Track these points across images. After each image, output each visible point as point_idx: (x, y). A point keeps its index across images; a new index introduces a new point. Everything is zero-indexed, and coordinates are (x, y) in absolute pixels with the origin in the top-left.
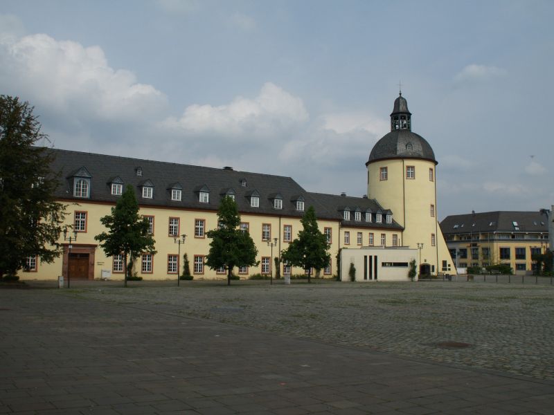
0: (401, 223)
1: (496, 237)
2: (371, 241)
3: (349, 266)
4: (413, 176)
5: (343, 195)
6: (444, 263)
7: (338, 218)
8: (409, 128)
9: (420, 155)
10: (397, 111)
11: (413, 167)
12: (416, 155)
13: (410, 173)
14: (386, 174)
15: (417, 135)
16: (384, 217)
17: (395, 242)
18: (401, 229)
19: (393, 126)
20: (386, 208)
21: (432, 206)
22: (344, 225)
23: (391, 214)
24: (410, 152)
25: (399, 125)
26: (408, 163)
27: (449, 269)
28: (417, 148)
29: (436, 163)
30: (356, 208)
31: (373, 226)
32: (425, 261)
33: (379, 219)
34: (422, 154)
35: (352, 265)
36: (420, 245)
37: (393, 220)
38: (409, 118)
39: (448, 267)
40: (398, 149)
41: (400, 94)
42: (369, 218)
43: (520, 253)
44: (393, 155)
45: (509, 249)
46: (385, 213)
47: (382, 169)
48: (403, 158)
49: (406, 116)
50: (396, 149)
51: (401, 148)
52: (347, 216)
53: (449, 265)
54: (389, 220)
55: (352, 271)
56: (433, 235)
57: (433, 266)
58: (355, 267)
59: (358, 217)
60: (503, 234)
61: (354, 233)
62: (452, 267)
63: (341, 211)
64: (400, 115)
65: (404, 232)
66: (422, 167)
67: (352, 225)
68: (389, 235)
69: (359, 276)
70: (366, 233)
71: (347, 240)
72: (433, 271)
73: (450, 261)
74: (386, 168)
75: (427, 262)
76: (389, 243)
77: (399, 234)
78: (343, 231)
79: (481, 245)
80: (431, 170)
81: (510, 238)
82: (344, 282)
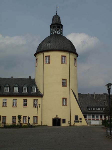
2: (15, 104)
4: (49, 62)
5: (12, 77)
6: (76, 117)
9: (54, 48)
18: (41, 96)
23: (36, 87)
24: (49, 47)
26: (46, 54)
27: (81, 122)
28: (53, 45)
32: (57, 116)
38: (62, 28)
39: (79, 120)
40: (42, 46)
41: (56, 13)
46: (31, 86)
47: (36, 60)
51: (44, 46)
53: (81, 119)
56: (64, 99)
57: (64, 120)
62: (83, 120)
65: (43, 98)
73: (81, 115)
77: (39, 99)
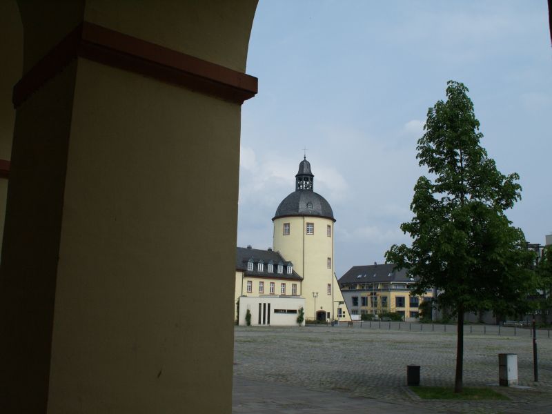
0: (300, 274)
1: (393, 287)
2: (272, 290)
3: (245, 313)
4: (312, 232)
5: (249, 248)
6: (340, 310)
7: (242, 268)
8: (312, 188)
9: (319, 213)
10: (301, 173)
11: (312, 224)
12: (315, 214)
13: (310, 229)
14: (289, 229)
15: (318, 194)
16: (285, 268)
17: (294, 291)
18: (300, 279)
19: (298, 185)
20: (287, 260)
21: (329, 259)
22: (247, 275)
23: (292, 265)
24: (310, 210)
25: (303, 185)
26: (308, 220)
27: (344, 316)
28: (317, 207)
29: (334, 221)
30: (259, 260)
31: (275, 276)
32: (321, 308)
33: (280, 270)
34: (321, 212)
35: (248, 311)
36: (315, 294)
37: (293, 271)
38: (312, 180)
39: (342, 314)
40: (300, 207)
41: (305, 157)
42: (271, 269)
43: (414, 302)
44: (296, 213)
45: (404, 298)
46: (286, 265)
47: (285, 225)
48: (303, 215)
49: (309, 177)
50: (298, 208)
51: (302, 207)
52: (250, 267)
53: (344, 312)
54: (289, 271)
55: (248, 317)
56: (329, 285)
57: (329, 313)
58: (251, 313)
59: (261, 267)
60: (399, 284)
61: (256, 282)
62: (347, 314)
63: (245, 262)
64: (304, 175)
65: (304, 282)
66: (321, 224)
67: (255, 275)
68: (289, 284)
69: (254, 321)
70: (267, 282)
71: (250, 289)
72: (329, 317)
73: (344, 309)
74: (289, 224)
75: (323, 309)
76: (289, 292)
77: (298, 283)
78: (246, 280)
79: (381, 294)
80: (329, 226)
81: (406, 288)
82: (241, 326)
